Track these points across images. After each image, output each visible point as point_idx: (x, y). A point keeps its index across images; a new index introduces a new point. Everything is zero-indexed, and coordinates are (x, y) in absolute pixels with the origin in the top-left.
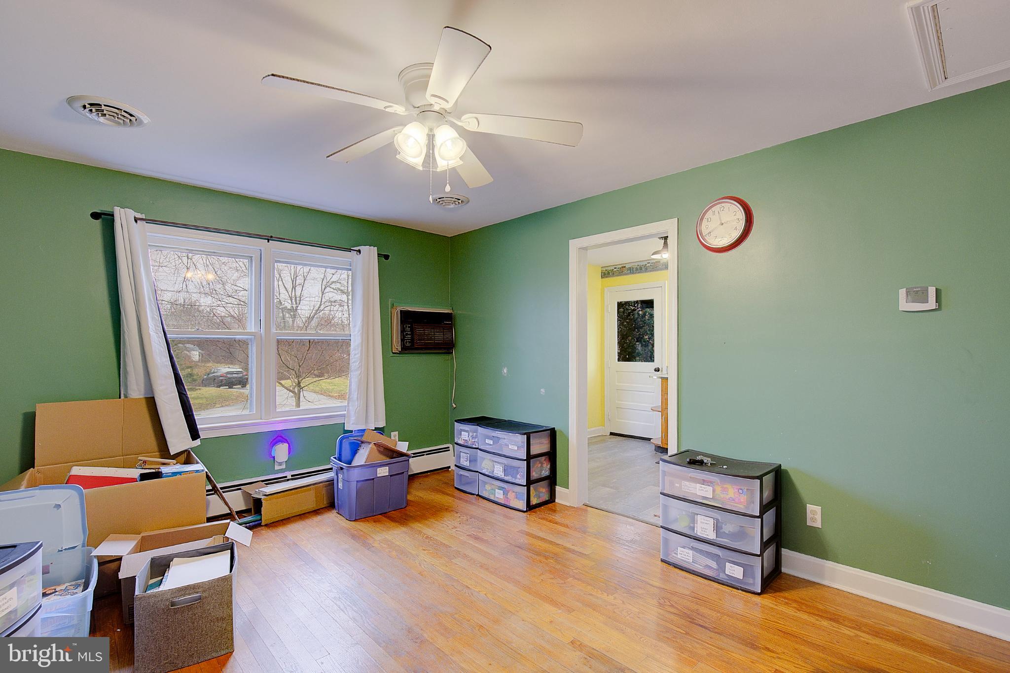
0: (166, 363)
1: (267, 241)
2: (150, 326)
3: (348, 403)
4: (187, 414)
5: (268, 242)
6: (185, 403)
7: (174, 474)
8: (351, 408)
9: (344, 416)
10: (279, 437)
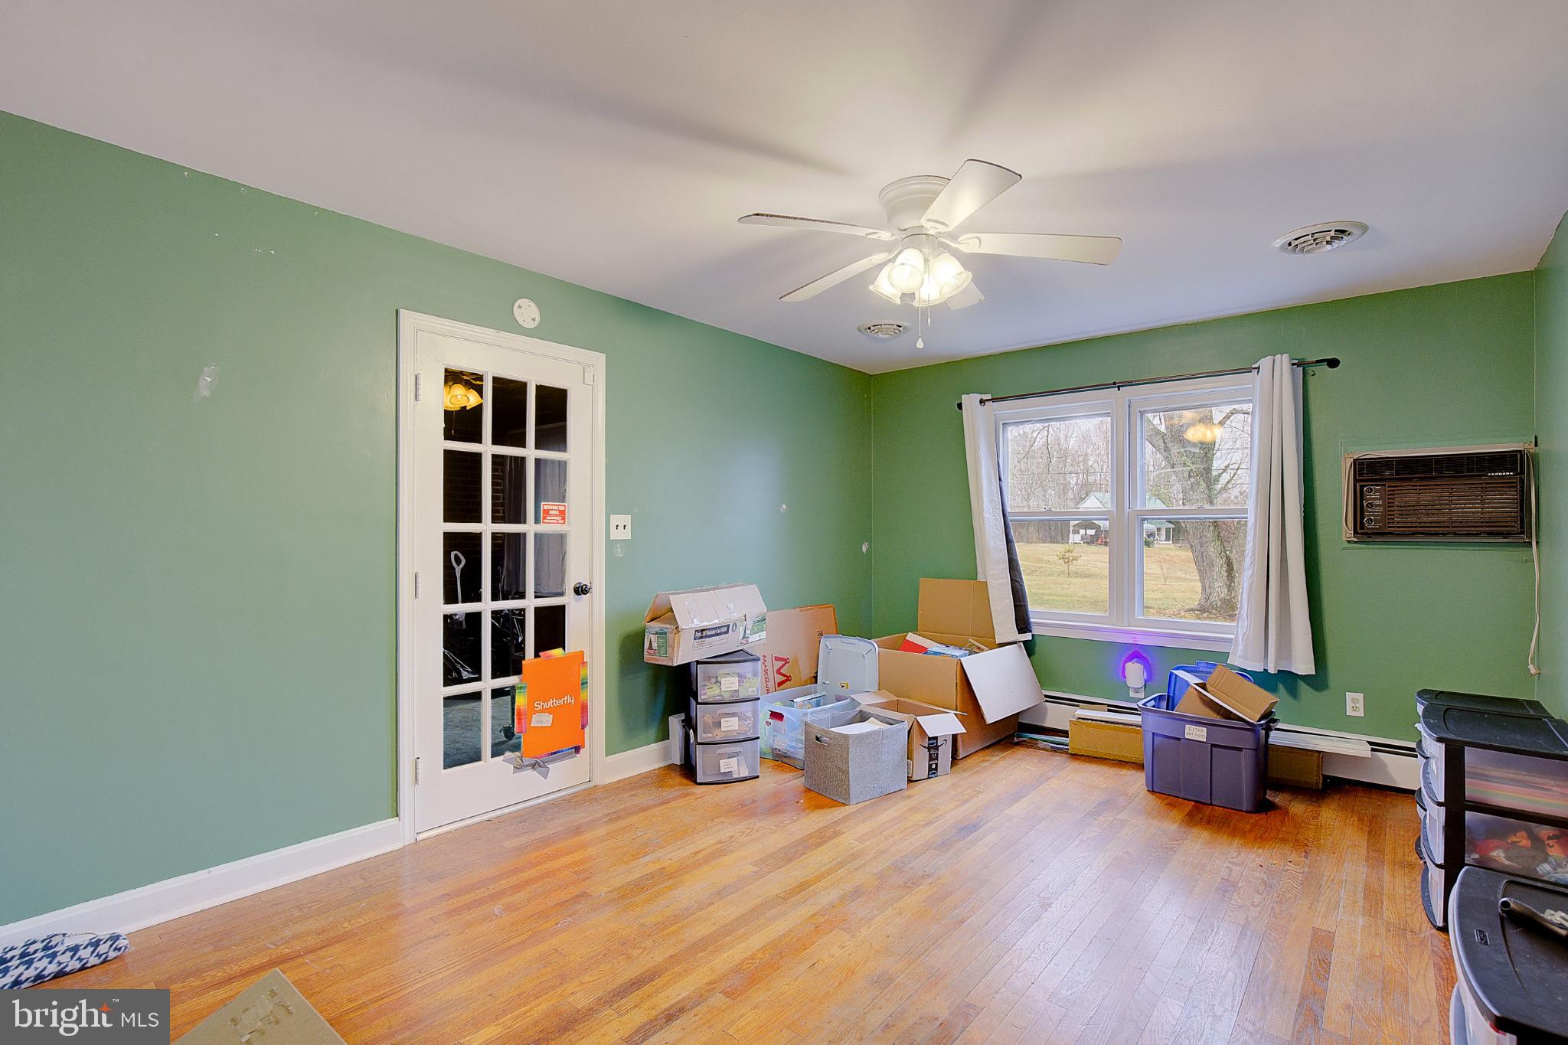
0: (1000, 547)
1: (1117, 389)
2: (985, 509)
3: (1238, 623)
4: (1019, 604)
5: (1119, 390)
6: (1018, 592)
7: (936, 653)
8: (1239, 629)
9: (1229, 641)
10: (1137, 654)
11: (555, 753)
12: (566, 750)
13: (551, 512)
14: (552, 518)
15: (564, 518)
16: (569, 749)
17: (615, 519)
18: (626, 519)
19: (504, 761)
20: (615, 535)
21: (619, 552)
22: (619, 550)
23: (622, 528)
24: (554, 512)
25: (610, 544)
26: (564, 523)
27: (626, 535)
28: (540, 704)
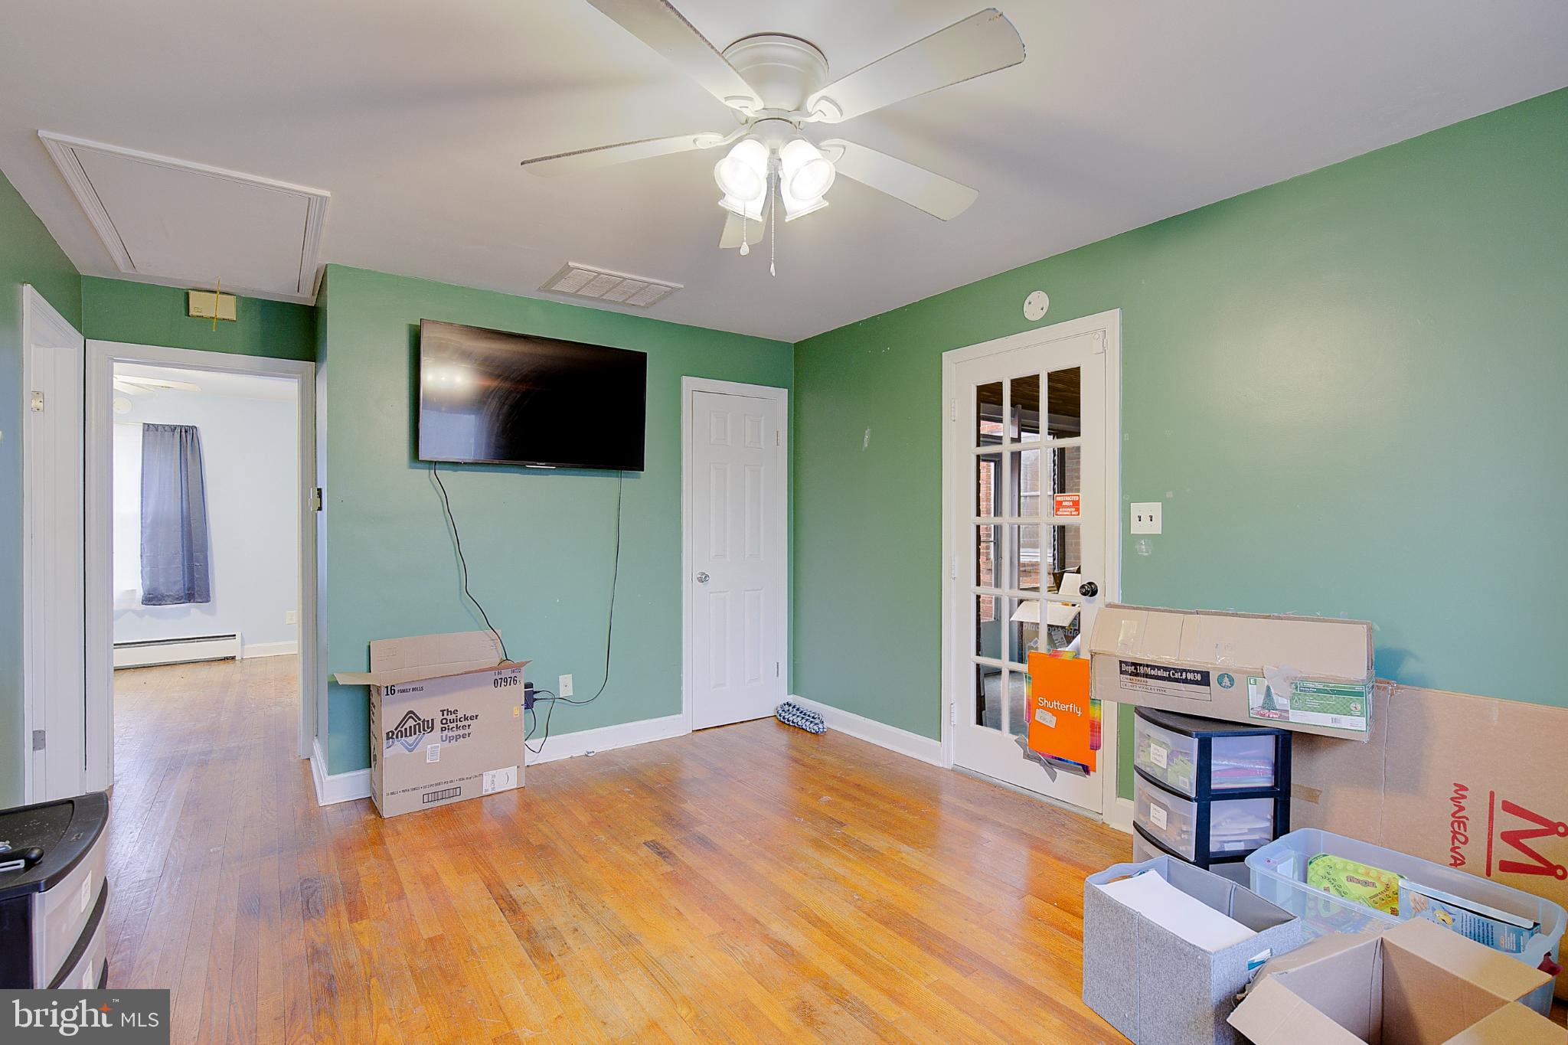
11: (1060, 759)
12: (1071, 763)
13: (1064, 504)
14: (1066, 509)
15: (1078, 510)
16: (1075, 763)
17: (1136, 508)
18: (1155, 508)
19: (1015, 741)
20: (1136, 528)
21: (1143, 549)
22: (1143, 547)
23: (1148, 518)
24: (1067, 504)
25: (1129, 541)
26: (1079, 514)
27: (1156, 528)
28: (1043, 701)
